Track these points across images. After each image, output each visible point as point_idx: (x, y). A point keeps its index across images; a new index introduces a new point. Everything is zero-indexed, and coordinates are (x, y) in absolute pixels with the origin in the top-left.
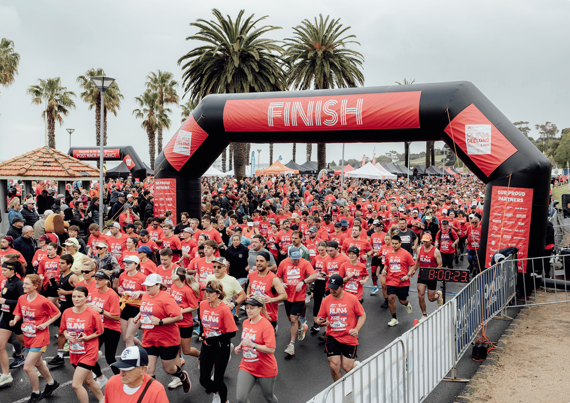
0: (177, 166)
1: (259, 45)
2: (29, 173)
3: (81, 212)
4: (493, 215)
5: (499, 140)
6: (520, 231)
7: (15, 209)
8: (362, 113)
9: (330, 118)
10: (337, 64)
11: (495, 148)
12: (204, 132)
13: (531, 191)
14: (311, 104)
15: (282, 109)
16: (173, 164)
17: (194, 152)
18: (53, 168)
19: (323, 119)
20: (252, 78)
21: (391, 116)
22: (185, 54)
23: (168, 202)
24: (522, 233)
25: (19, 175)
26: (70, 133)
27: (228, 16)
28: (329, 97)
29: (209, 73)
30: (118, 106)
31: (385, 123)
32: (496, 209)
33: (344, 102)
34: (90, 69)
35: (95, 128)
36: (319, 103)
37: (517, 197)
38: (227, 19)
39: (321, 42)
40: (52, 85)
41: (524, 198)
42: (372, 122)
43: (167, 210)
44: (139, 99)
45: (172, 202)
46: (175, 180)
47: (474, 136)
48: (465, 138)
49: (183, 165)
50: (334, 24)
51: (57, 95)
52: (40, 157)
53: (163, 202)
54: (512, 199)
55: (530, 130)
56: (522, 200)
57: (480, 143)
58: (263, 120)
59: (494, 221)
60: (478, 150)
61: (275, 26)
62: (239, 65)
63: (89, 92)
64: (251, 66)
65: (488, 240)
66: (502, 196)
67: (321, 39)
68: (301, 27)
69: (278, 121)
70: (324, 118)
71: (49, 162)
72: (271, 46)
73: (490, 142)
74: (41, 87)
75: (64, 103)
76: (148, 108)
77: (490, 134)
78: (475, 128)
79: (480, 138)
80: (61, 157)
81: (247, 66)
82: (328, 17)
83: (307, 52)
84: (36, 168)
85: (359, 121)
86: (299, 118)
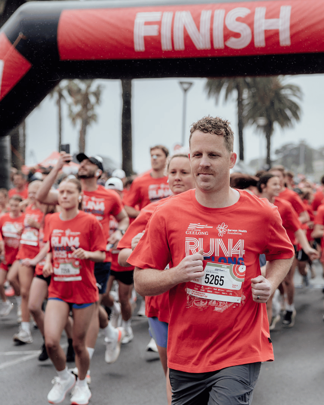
8: (290, 27)
9: (237, 35)
12: (25, 60)
14: (205, 16)
15: (159, 23)
19: (226, 38)
33: (261, 11)
36: (220, 12)
58: (127, 41)
69: (152, 42)
70: (228, 35)
85: (285, 40)
86: (187, 39)
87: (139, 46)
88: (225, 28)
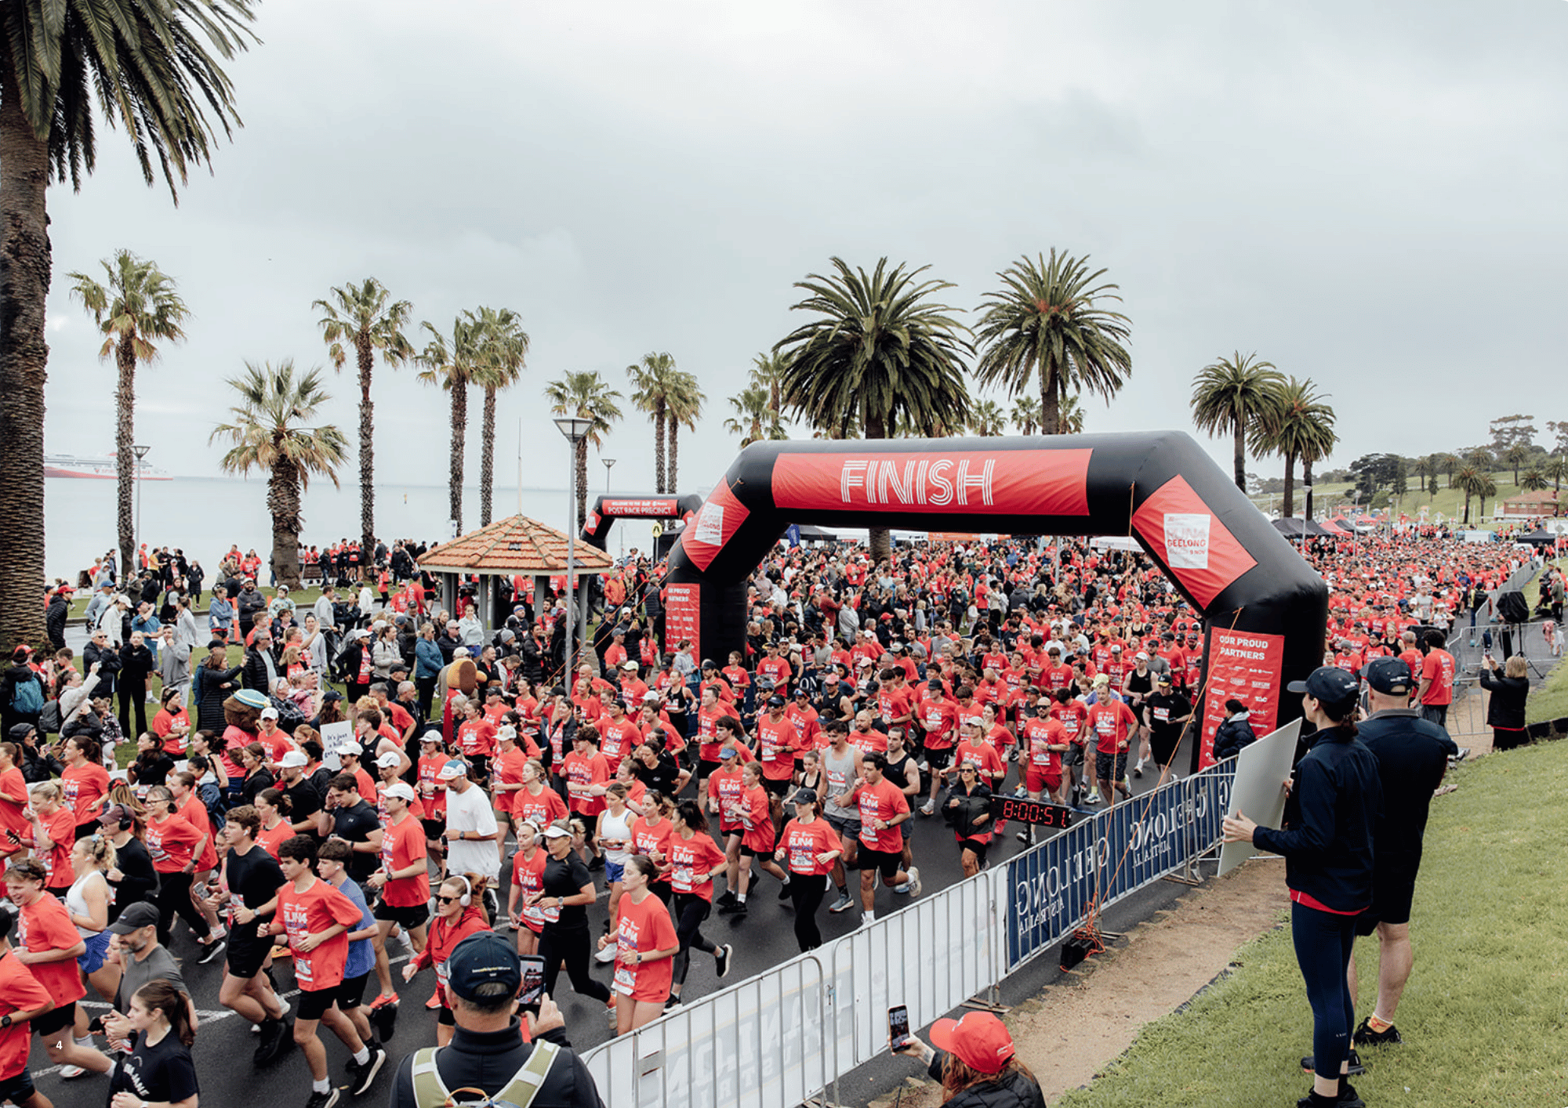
0: (701, 563)
1: (912, 318)
2: (486, 562)
3: (537, 641)
4: (1211, 680)
5: (1222, 543)
6: (1259, 712)
7: (426, 638)
8: (993, 485)
9: (939, 491)
10: (1077, 340)
11: (1216, 559)
12: (742, 506)
13: (1279, 640)
14: (910, 465)
15: (864, 473)
16: (693, 560)
17: (727, 540)
18: (525, 554)
19: (929, 493)
20: (896, 377)
21: (1038, 494)
22: (785, 336)
23: (686, 624)
24: (1262, 716)
25: (469, 566)
26: (609, 466)
27: (860, 269)
28: (939, 455)
29: (824, 369)
30: (697, 414)
31: (1033, 503)
32: (1216, 670)
33: (964, 465)
34: (649, 353)
35: (654, 455)
36: (924, 464)
37: (1254, 649)
38: (858, 277)
39: (1048, 298)
40: (583, 383)
41: (1266, 651)
42: (1007, 502)
43: (684, 638)
44: (735, 401)
45: (693, 624)
46: (697, 587)
47: (1179, 534)
48: (1163, 537)
49: (710, 561)
50: (1074, 265)
51: (593, 398)
52: (506, 535)
53: (678, 624)
54: (1243, 654)
55: (1536, 431)
56: (1262, 656)
57: (1189, 548)
58: (834, 490)
59: (1213, 690)
60: (1186, 560)
61: (949, 281)
62: (874, 356)
63: (646, 392)
64: (896, 355)
65: (1204, 724)
66: (1228, 646)
67: (1048, 294)
68: (1014, 271)
69: (858, 493)
70: (931, 491)
71: (518, 543)
72: (936, 320)
73: (1207, 546)
74: (567, 385)
75: (604, 413)
76: (751, 416)
77: (1207, 531)
78: (1181, 521)
79: (1190, 538)
80: (541, 532)
81: (890, 356)
82: (1065, 253)
83: (1022, 318)
84: (496, 553)
85: (988, 499)
86: (890, 491)
87: (846, 498)
88: (927, 481)
